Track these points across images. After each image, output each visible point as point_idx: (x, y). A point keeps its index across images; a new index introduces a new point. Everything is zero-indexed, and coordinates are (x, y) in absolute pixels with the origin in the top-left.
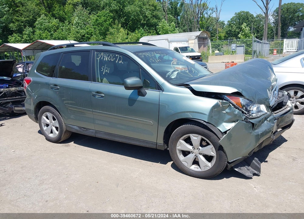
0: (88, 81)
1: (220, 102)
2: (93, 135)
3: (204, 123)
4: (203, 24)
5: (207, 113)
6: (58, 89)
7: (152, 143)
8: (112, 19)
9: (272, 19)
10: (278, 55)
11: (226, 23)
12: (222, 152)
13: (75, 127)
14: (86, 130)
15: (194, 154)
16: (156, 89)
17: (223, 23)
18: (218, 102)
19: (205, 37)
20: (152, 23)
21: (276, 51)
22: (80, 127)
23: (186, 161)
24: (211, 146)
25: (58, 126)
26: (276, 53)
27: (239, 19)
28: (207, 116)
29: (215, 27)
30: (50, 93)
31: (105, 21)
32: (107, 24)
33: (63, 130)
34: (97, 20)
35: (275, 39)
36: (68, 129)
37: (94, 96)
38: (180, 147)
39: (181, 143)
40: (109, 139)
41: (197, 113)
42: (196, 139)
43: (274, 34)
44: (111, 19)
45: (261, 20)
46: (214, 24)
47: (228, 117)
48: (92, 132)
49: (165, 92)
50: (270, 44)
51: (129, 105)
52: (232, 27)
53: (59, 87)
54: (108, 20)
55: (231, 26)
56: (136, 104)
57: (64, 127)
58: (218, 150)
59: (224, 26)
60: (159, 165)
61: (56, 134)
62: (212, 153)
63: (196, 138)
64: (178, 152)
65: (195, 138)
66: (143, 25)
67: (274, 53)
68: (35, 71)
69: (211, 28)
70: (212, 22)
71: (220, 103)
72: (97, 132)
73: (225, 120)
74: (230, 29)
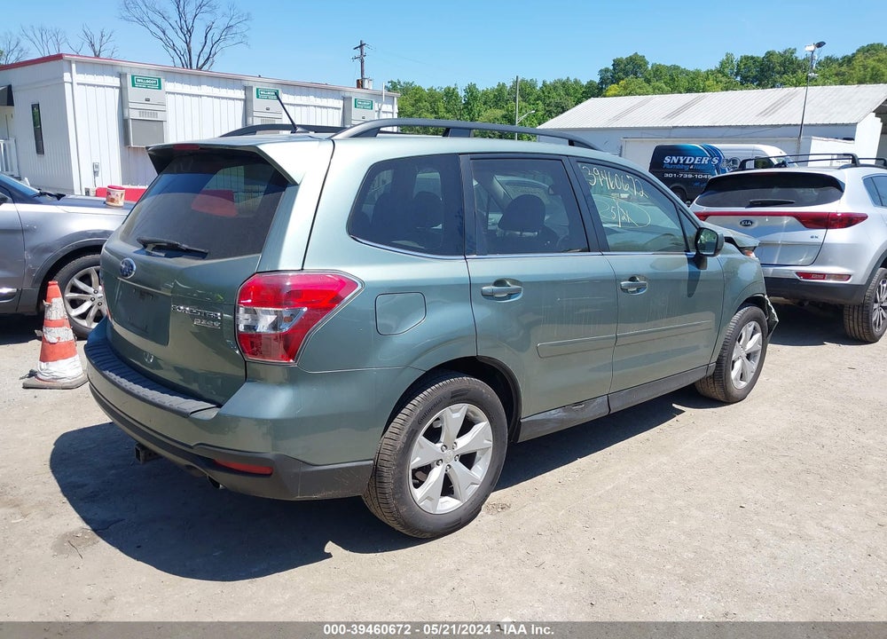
2: (604, 410)
7: (702, 369)
13: (555, 415)
22: (566, 408)
25: (487, 441)
37: (626, 289)
53: (521, 284)
61: (473, 483)
72: (610, 398)
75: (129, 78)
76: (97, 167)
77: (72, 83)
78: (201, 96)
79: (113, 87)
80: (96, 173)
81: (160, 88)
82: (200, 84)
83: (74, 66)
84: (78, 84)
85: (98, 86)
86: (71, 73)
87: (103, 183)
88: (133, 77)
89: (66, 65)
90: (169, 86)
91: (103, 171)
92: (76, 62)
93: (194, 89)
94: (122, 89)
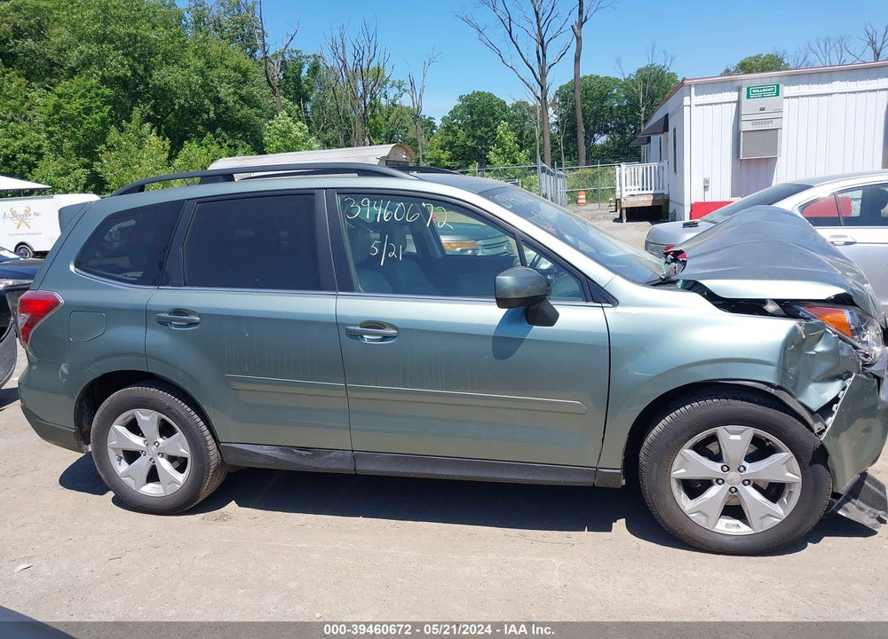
0: (320, 290)
1: (800, 325)
2: (344, 467)
3: (768, 389)
4: (378, 126)
5: (774, 360)
6: (195, 324)
7: (580, 471)
8: (110, 107)
9: (553, 117)
10: (591, 206)
11: (438, 123)
12: (822, 468)
13: (266, 451)
14: (315, 455)
15: (727, 486)
16: (587, 301)
17: (430, 124)
18: (797, 325)
19: (403, 162)
20: (238, 120)
21: (584, 197)
22: (284, 448)
23: (702, 512)
24: (786, 455)
25: (184, 451)
26: (584, 201)
27: (471, 114)
28: (774, 368)
29: (411, 135)
30: (157, 339)
31: (88, 111)
32: (96, 120)
33: (209, 465)
34: (58, 107)
35: (563, 164)
36: (232, 460)
37: (357, 336)
38: (683, 471)
39: (685, 459)
40: (413, 475)
41: (740, 364)
42: (735, 439)
43: (560, 152)
44: (104, 105)
45: (525, 118)
46: (407, 124)
47: (824, 366)
48: (341, 459)
49: (624, 305)
50: (566, 177)
51: (496, 358)
52: (455, 133)
53: (199, 315)
54: (98, 107)
55: (453, 131)
56: (522, 352)
57: (211, 453)
58: (811, 464)
59: (435, 131)
60: (586, 535)
61: (175, 482)
62: (789, 474)
63: (738, 437)
64: (674, 485)
65: (733, 437)
66: (211, 126)
67: (580, 201)
68: (72, 268)
69: (399, 137)
70: (401, 120)
71: (801, 329)
72: (356, 456)
73: (814, 377)
74: (450, 138)
75: (744, 90)
76: (707, 182)
77: (690, 106)
78: (831, 94)
79: (730, 102)
80: (706, 188)
81: (777, 94)
82: (831, 81)
83: (693, 89)
84: (696, 105)
85: (715, 104)
86: (690, 96)
87: (712, 197)
88: (748, 89)
89: (685, 89)
90: (787, 90)
91: (713, 185)
92: (696, 85)
93: (824, 88)
94: (738, 103)
